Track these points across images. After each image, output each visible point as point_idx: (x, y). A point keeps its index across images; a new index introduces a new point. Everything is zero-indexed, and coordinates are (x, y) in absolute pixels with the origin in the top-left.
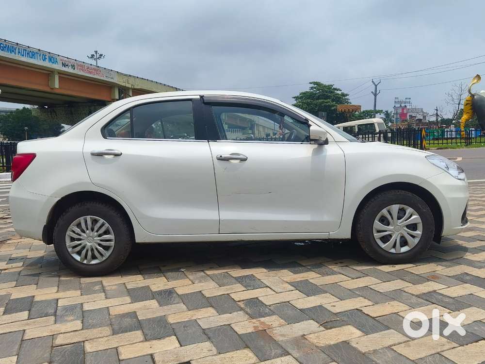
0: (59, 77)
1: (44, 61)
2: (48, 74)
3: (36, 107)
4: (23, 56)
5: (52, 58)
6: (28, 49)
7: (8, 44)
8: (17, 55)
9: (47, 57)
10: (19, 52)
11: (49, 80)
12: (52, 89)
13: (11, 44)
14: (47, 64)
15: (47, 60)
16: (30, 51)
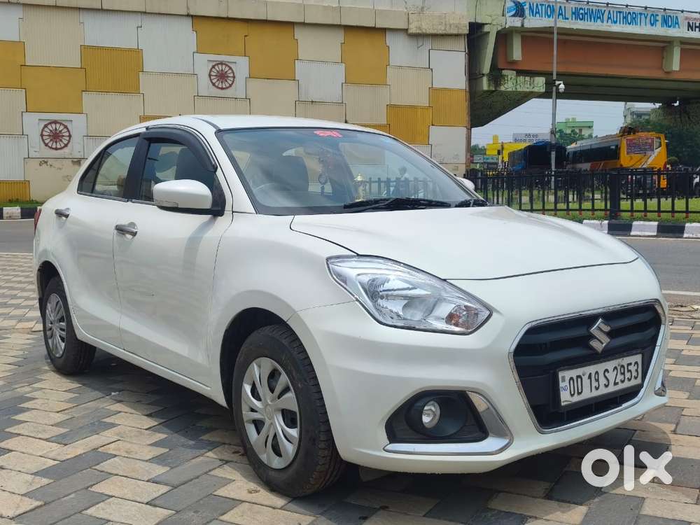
0: (682, 49)
1: (652, 25)
2: (662, 46)
3: (658, 105)
4: (616, 22)
5: (668, 18)
6: (626, 10)
7: (591, 8)
8: (605, 22)
9: (659, 18)
10: (609, 18)
11: (663, 58)
12: (668, 73)
13: (598, 6)
14: (659, 30)
15: (659, 24)
16: (629, 13)
